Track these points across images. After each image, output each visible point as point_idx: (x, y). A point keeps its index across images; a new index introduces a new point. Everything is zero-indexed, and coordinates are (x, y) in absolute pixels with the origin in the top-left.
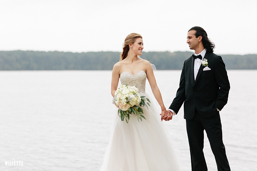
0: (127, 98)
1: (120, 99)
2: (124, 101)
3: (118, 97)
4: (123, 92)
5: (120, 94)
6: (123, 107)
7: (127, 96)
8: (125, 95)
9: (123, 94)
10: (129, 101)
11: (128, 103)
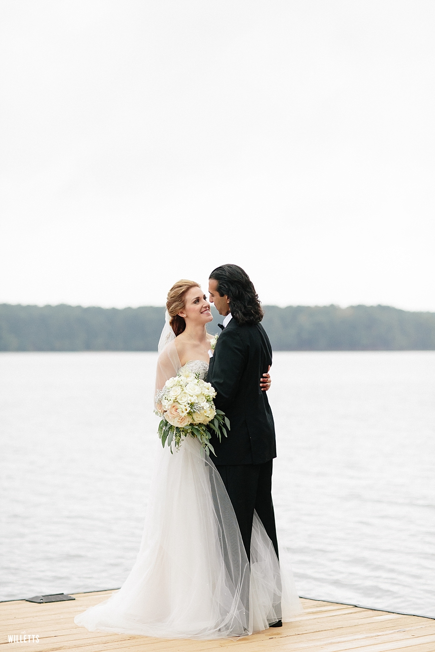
0: (192, 405)
1: (176, 401)
2: (184, 409)
3: (172, 395)
4: (187, 390)
5: (179, 389)
6: (177, 419)
7: (194, 400)
8: (190, 397)
9: (185, 393)
10: (194, 412)
11: (189, 413)
